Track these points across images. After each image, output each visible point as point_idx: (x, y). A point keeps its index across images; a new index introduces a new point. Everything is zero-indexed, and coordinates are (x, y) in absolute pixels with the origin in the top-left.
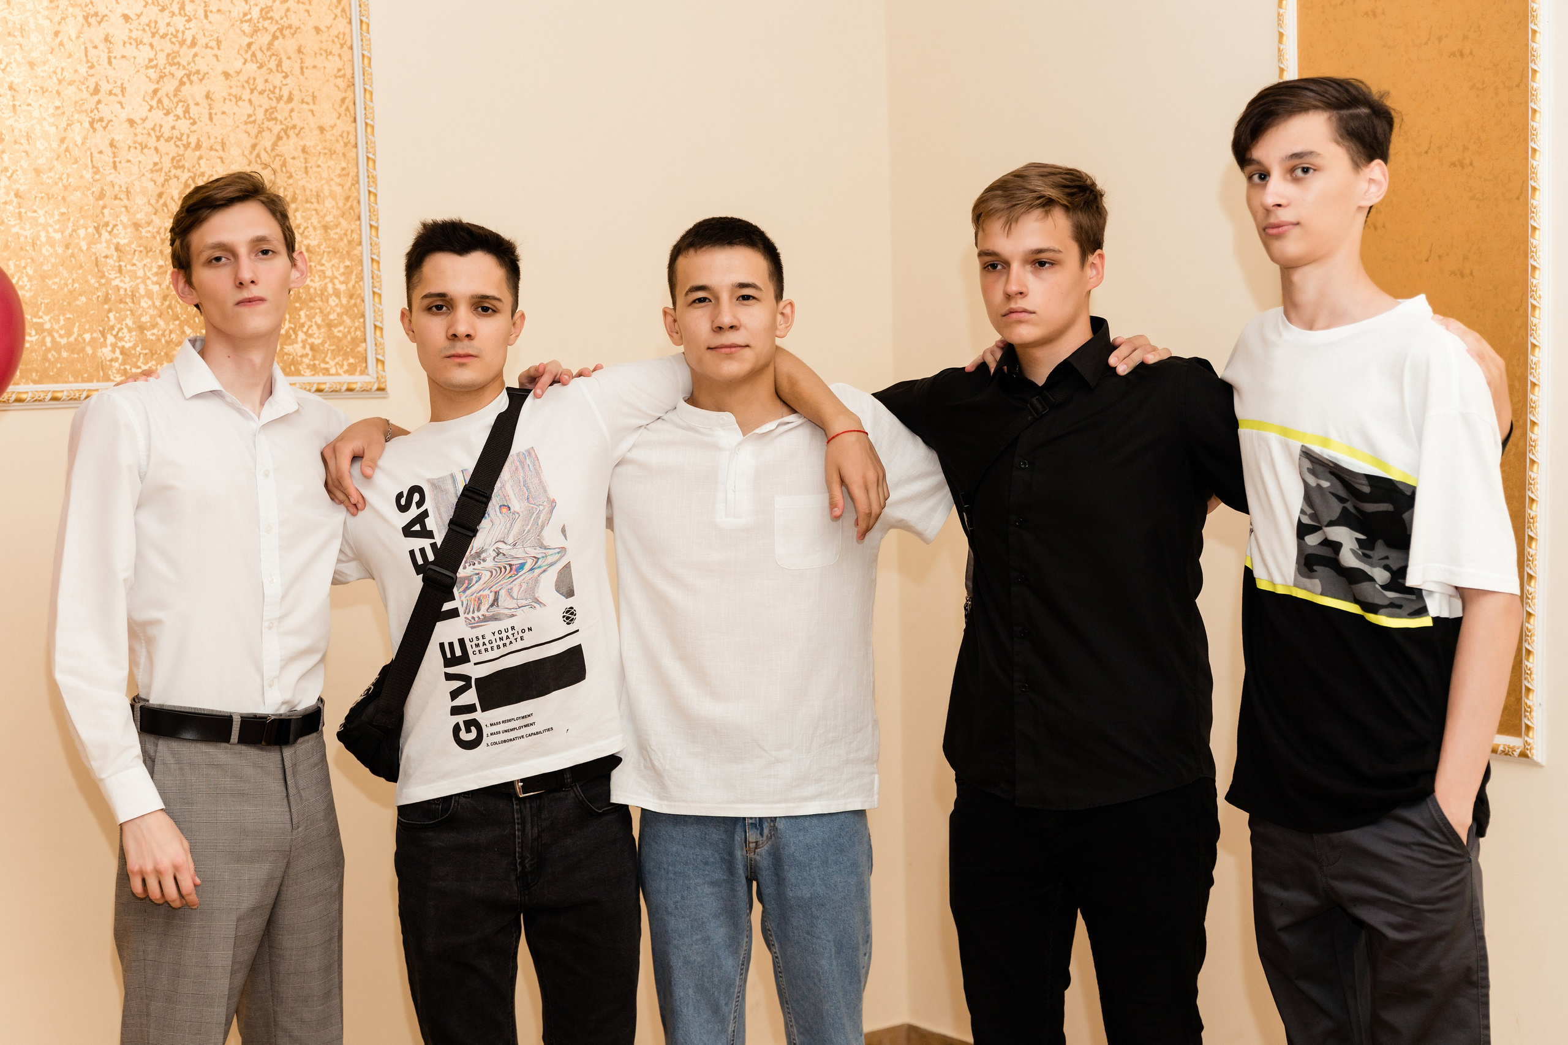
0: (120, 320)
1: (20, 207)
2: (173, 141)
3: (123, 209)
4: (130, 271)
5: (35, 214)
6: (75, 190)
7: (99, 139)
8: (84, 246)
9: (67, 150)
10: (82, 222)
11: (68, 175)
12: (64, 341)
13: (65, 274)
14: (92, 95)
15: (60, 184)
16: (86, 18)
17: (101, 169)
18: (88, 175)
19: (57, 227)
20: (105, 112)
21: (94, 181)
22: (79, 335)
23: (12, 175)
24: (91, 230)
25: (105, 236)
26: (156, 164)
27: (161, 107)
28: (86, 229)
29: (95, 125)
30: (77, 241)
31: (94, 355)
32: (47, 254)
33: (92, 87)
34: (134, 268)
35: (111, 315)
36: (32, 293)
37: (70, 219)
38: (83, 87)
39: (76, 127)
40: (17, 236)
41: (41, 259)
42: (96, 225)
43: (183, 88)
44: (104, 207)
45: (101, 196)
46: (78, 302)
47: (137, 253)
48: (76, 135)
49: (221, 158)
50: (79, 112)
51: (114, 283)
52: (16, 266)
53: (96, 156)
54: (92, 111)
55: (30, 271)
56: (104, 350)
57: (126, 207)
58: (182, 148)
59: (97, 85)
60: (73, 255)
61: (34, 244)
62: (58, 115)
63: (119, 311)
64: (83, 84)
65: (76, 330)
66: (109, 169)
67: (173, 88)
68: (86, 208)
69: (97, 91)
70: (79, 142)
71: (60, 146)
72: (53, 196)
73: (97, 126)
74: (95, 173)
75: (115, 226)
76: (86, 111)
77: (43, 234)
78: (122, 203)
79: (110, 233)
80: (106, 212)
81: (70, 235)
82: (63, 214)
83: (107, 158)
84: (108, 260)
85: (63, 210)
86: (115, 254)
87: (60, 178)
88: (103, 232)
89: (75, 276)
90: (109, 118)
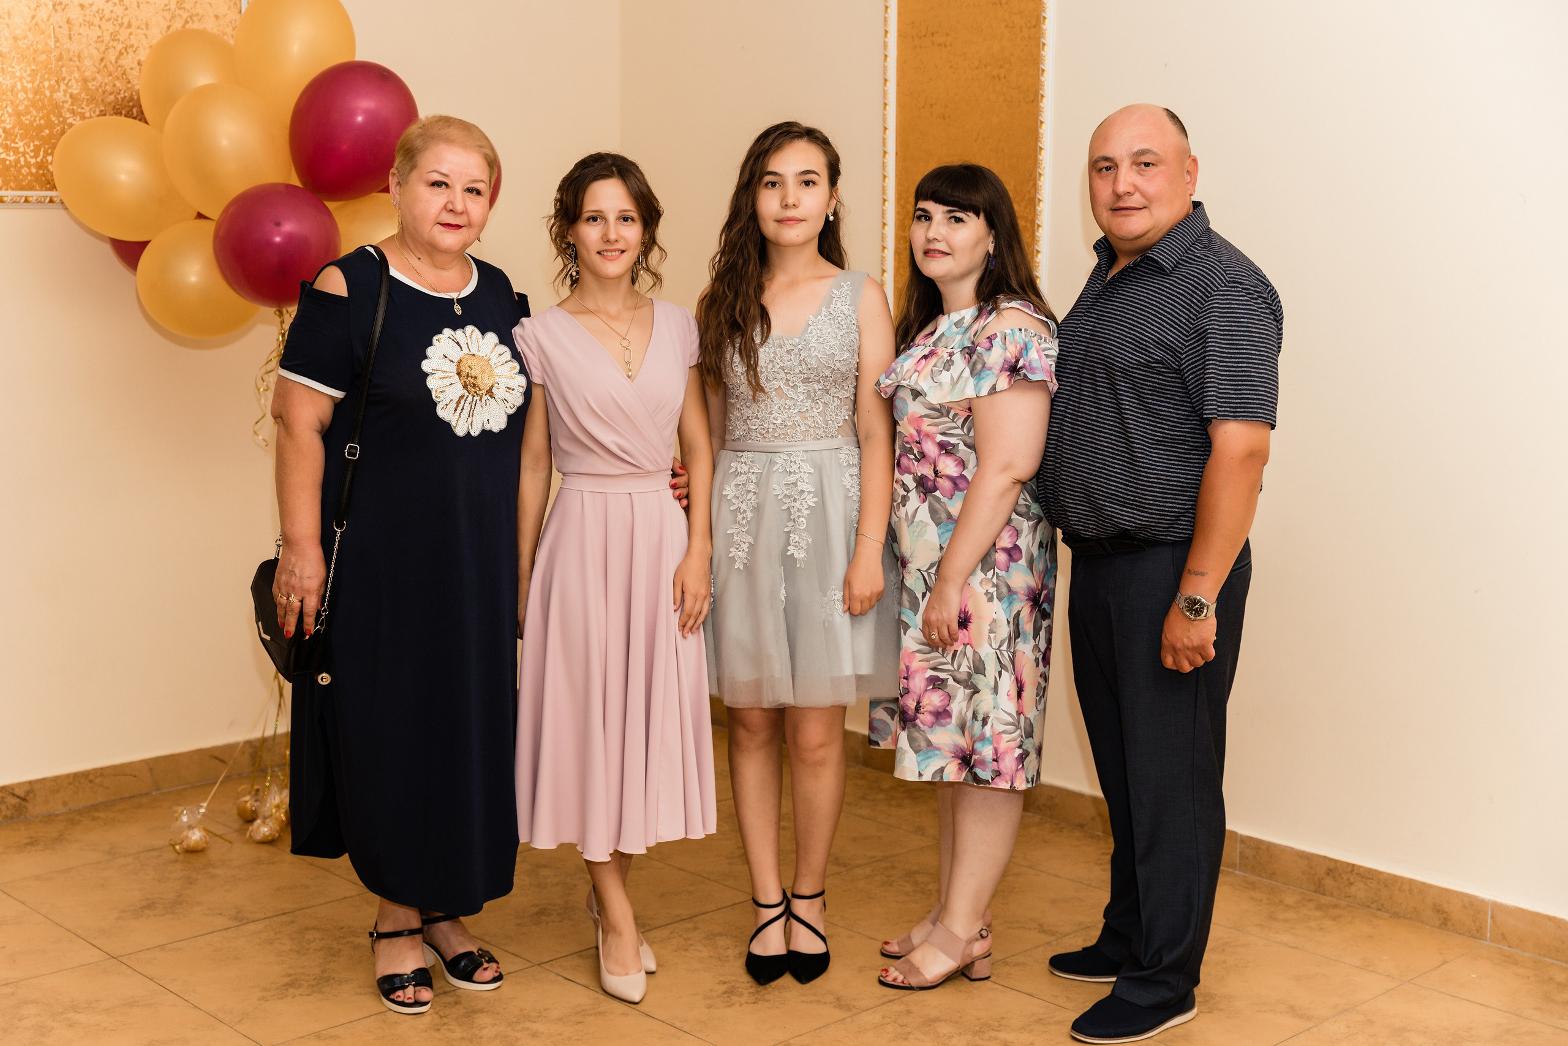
1: (3, 64)
2: (111, 22)
3: (76, 68)
5: (13, 69)
6: (42, 53)
7: (59, 18)
8: (48, 93)
9: (37, 24)
10: (47, 76)
11: (37, 42)
12: (33, 161)
13: (34, 113)
15: (32, 49)
17: (60, 39)
18: (52, 43)
19: (29, 79)
21: (55, 47)
22: (44, 157)
24: (52, 82)
25: (63, 87)
26: (99, 37)
28: (50, 82)
29: (57, 8)
30: (44, 90)
32: (22, 98)
34: (83, 111)
36: (11, 126)
37: (38, 74)
39: (43, 8)
42: (56, 79)
44: (62, 66)
45: (60, 58)
46: (43, 134)
47: (85, 100)
48: (43, 14)
49: (145, 35)
51: (69, 121)
53: (57, 29)
55: (10, 110)
57: (78, 67)
58: (118, 26)
60: (40, 100)
61: (12, 90)
65: (42, 153)
66: (65, 40)
68: (50, 66)
70: (45, 19)
71: (31, 21)
72: (26, 57)
74: (56, 41)
75: (70, 80)
77: (19, 84)
78: (75, 64)
79: (67, 85)
80: (64, 70)
81: (38, 85)
82: (33, 70)
83: (65, 31)
84: (65, 105)
85: (33, 67)
86: (70, 100)
87: (32, 45)
88: (62, 84)
89: (41, 115)
90: (66, 3)
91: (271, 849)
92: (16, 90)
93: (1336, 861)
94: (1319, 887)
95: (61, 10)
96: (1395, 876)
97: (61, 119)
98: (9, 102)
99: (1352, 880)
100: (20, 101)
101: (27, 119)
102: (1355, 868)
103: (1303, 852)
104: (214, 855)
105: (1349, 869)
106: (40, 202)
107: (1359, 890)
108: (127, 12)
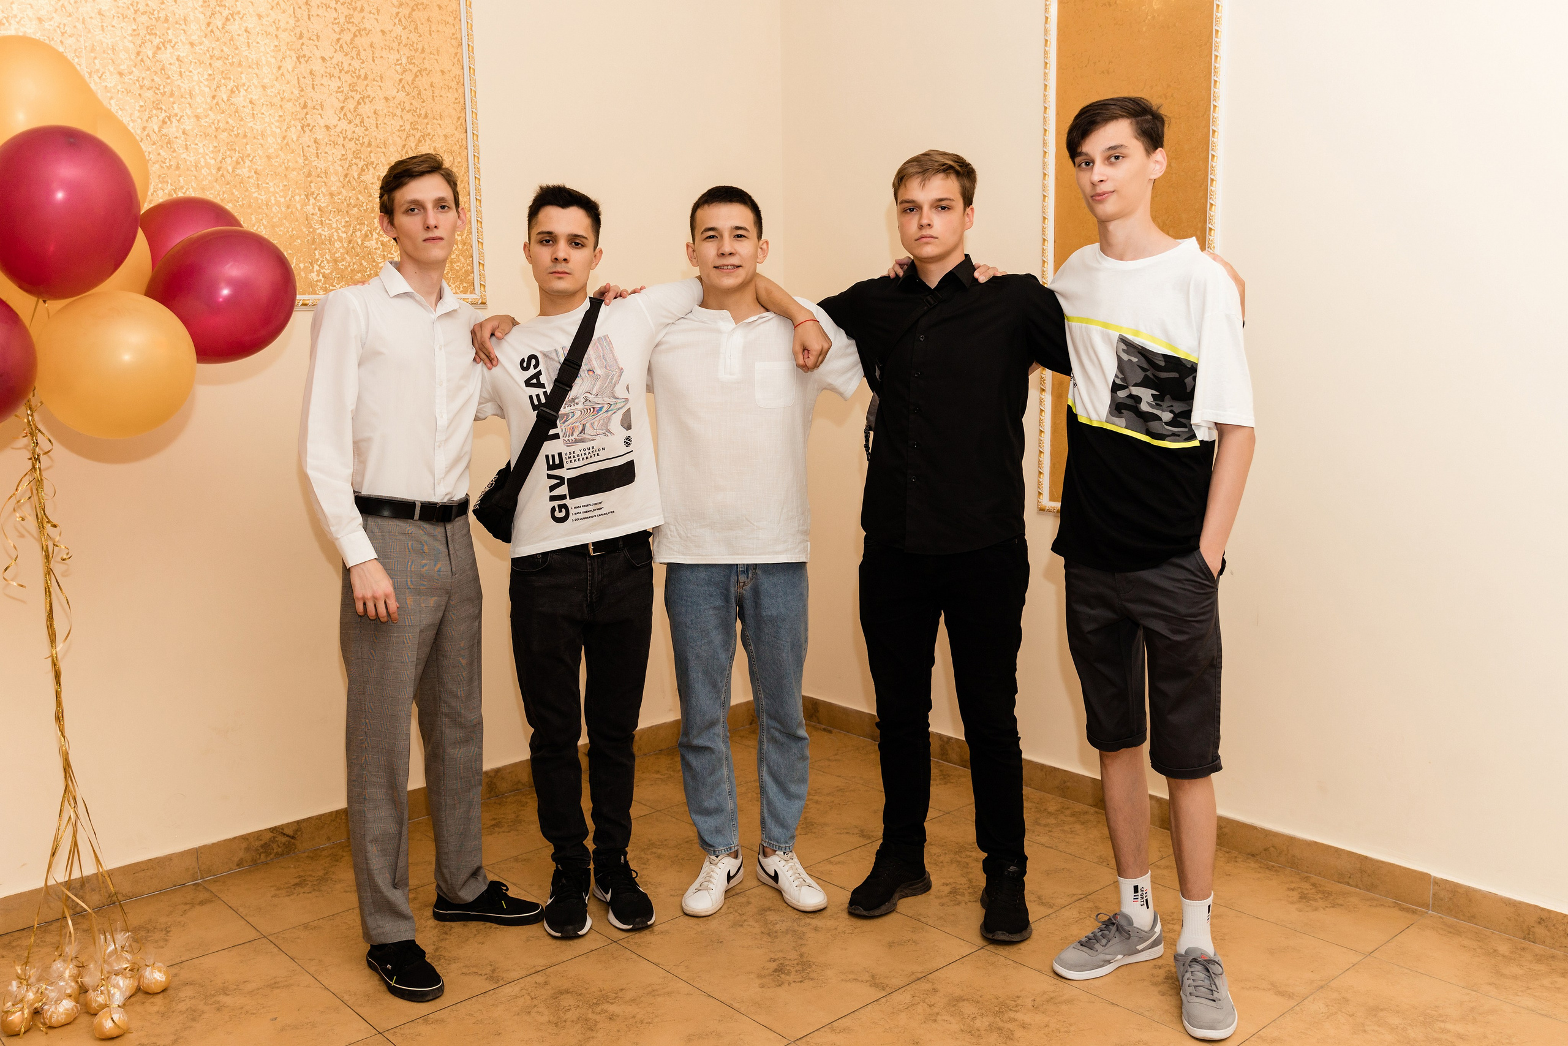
0: (322, 255)
1: (257, 180)
2: (353, 142)
3: (323, 184)
4: (328, 224)
5: (268, 185)
6: (293, 170)
7: (306, 139)
8: (299, 207)
9: (287, 144)
10: (297, 191)
11: (288, 160)
13: (287, 225)
14: (302, 109)
15: (283, 166)
16: (298, 58)
17: (309, 157)
18: (301, 161)
19: (281, 194)
20: (311, 120)
21: (305, 165)
23: (253, 159)
24: (303, 197)
25: (312, 201)
26: (343, 155)
27: (346, 119)
28: (300, 196)
29: (304, 129)
30: (294, 203)
31: (306, 277)
32: (275, 211)
33: (302, 104)
34: (330, 222)
35: (316, 252)
37: (289, 189)
38: (297, 103)
39: (293, 129)
40: (257, 199)
41: (272, 215)
42: (306, 193)
43: (360, 107)
44: (311, 182)
45: (309, 175)
46: (295, 243)
47: (332, 212)
48: (293, 134)
50: (294, 120)
51: (318, 231)
52: (256, 218)
53: (306, 149)
54: (302, 120)
55: (265, 222)
56: (312, 274)
57: (325, 183)
58: (360, 145)
59: (305, 102)
60: (292, 213)
61: (267, 205)
63: (321, 249)
64: (297, 101)
66: (313, 158)
67: (353, 106)
68: (300, 182)
69: (305, 106)
70: (295, 139)
71: (282, 141)
72: (279, 173)
73: (306, 129)
74: (305, 160)
75: (318, 194)
76: (299, 119)
77: (273, 198)
78: (322, 180)
79: (315, 199)
80: (312, 185)
81: (290, 200)
82: (285, 186)
83: (313, 150)
84: (314, 217)
85: (286, 183)
86: (319, 213)
87: (283, 163)
88: (311, 198)
90: (313, 124)
95: (309, 131)
97: (311, 230)
101: (280, 230)
108: (367, 133)
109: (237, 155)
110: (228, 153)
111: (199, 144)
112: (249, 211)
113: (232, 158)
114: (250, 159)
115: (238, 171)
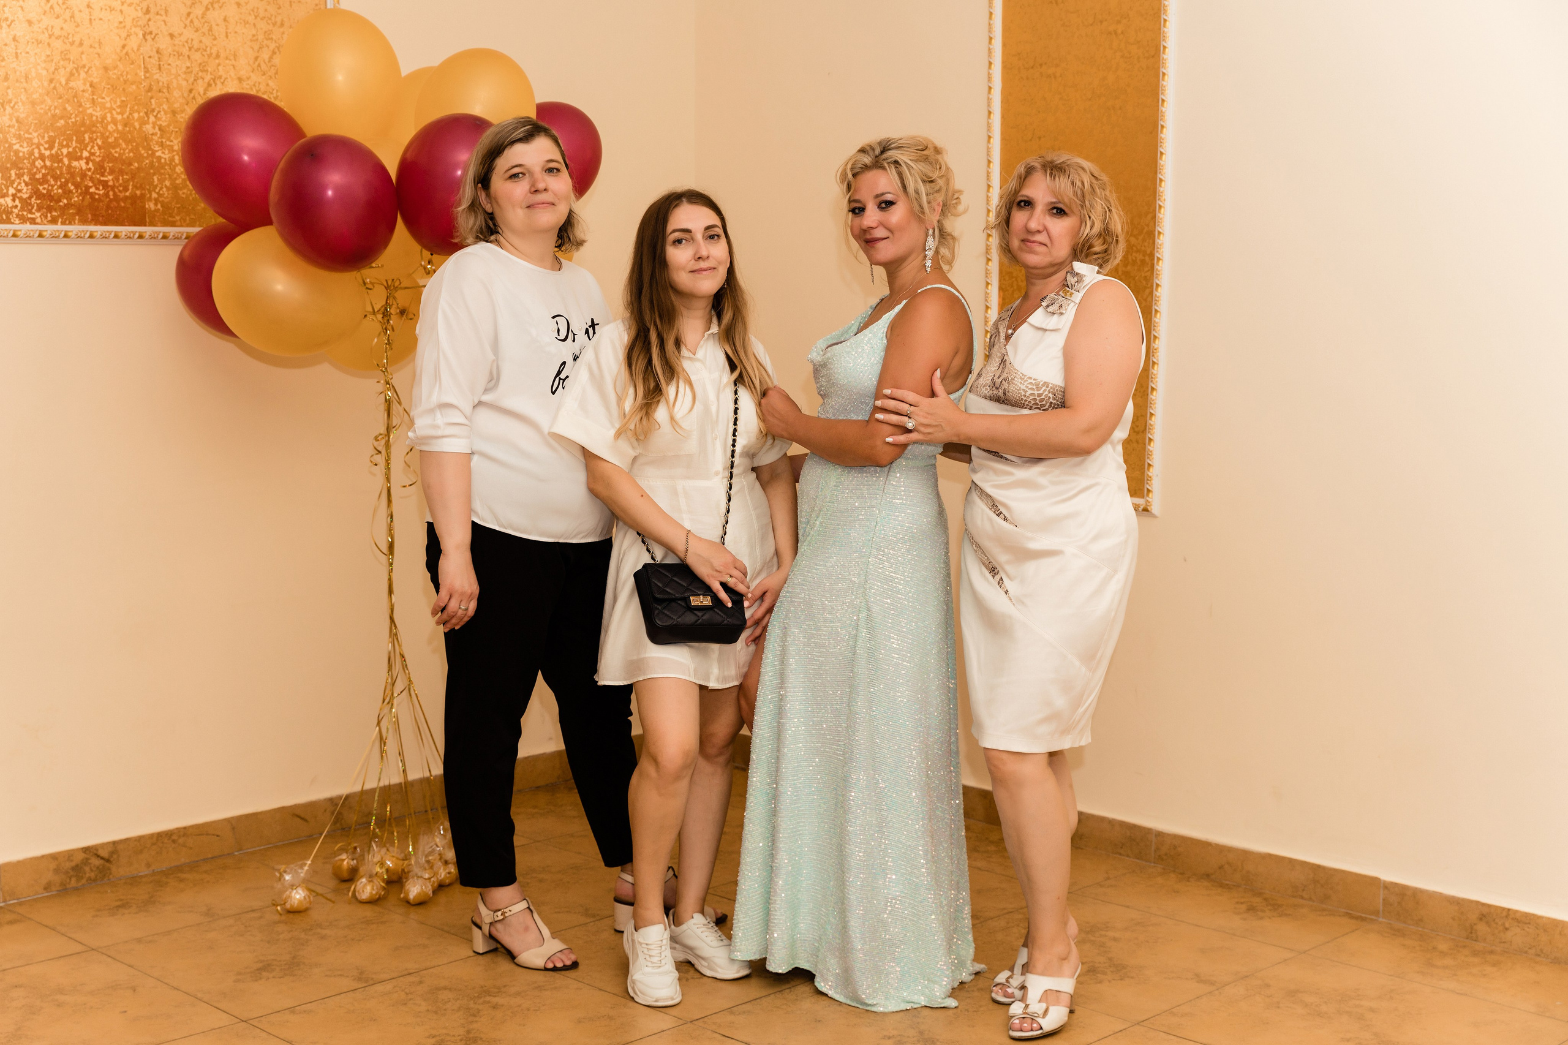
0: (161, 181)
1: (93, 95)
2: (200, 52)
3: (165, 100)
4: (169, 146)
5: (103, 101)
6: (132, 84)
7: (148, 48)
8: (137, 125)
9: (127, 54)
10: (136, 108)
11: (127, 73)
12: (122, 195)
13: (124, 146)
14: (144, 14)
15: (122, 79)
17: (150, 70)
18: (142, 74)
19: (119, 110)
20: (152, 27)
21: (145, 78)
22: (132, 191)
23: (88, 70)
24: (142, 114)
25: (152, 119)
26: (188, 68)
27: (192, 26)
28: (139, 114)
30: (133, 121)
31: (144, 207)
32: (111, 130)
33: (144, 10)
34: (171, 143)
35: (155, 178)
36: (100, 159)
37: (127, 105)
38: (139, 8)
39: (133, 37)
40: (91, 116)
41: (107, 134)
42: (146, 110)
43: (208, 13)
44: (152, 98)
45: (150, 89)
46: (132, 167)
47: (173, 133)
48: (133, 43)
50: (135, 27)
52: (90, 138)
53: (147, 59)
55: (99, 142)
56: (150, 203)
57: (167, 99)
58: (206, 56)
59: (148, 7)
60: (129, 132)
61: (102, 122)
62: (121, 28)
63: (161, 174)
64: (139, 5)
65: (130, 187)
66: (155, 70)
67: (201, 12)
68: (139, 97)
69: (148, 11)
70: (135, 49)
71: (121, 51)
72: (116, 87)
73: (148, 37)
74: (146, 72)
75: (159, 112)
76: (140, 26)
77: (109, 115)
78: (164, 95)
79: (156, 117)
80: (153, 101)
81: (128, 117)
82: (123, 101)
83: (155, 61)
84: (154, 137)
85: (124, 99)
86: (159, 132)
87: (122, 75)
88: (151, 116)
89: (130, 147)
90: (156, 32)
91: (376, 908)
92: (105, 121)
93: (1489, 906)
94: (1471, 933)
95: (151, 40)
96: (1554, 920)
97: (150, 152)
98: (99, 134)
99: (1507, 925)
100: (110, 133)
102: (1510, 912)
103: (1453, 897)
104: (316, 915)
105: (1504, 914)
106: (130, 238)
107: (1516, 936)
108: (215, 42)
109: (71, 65)
110: (62, 63)
111: (31, 52)
112: (83, 129)
113: (65, 69)
114: (86, 70)
115: (72, 84)
